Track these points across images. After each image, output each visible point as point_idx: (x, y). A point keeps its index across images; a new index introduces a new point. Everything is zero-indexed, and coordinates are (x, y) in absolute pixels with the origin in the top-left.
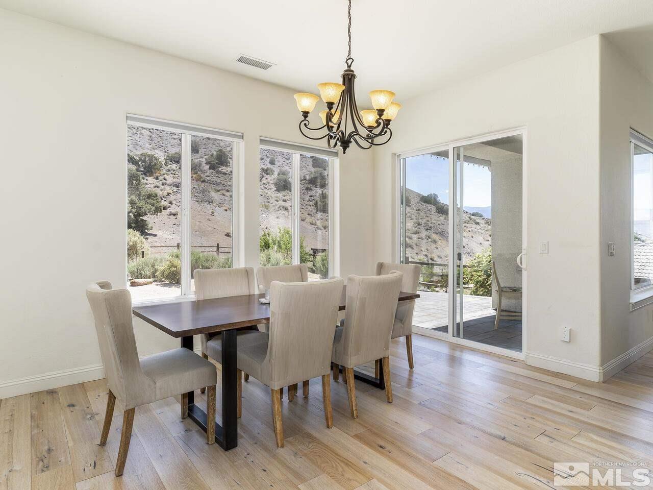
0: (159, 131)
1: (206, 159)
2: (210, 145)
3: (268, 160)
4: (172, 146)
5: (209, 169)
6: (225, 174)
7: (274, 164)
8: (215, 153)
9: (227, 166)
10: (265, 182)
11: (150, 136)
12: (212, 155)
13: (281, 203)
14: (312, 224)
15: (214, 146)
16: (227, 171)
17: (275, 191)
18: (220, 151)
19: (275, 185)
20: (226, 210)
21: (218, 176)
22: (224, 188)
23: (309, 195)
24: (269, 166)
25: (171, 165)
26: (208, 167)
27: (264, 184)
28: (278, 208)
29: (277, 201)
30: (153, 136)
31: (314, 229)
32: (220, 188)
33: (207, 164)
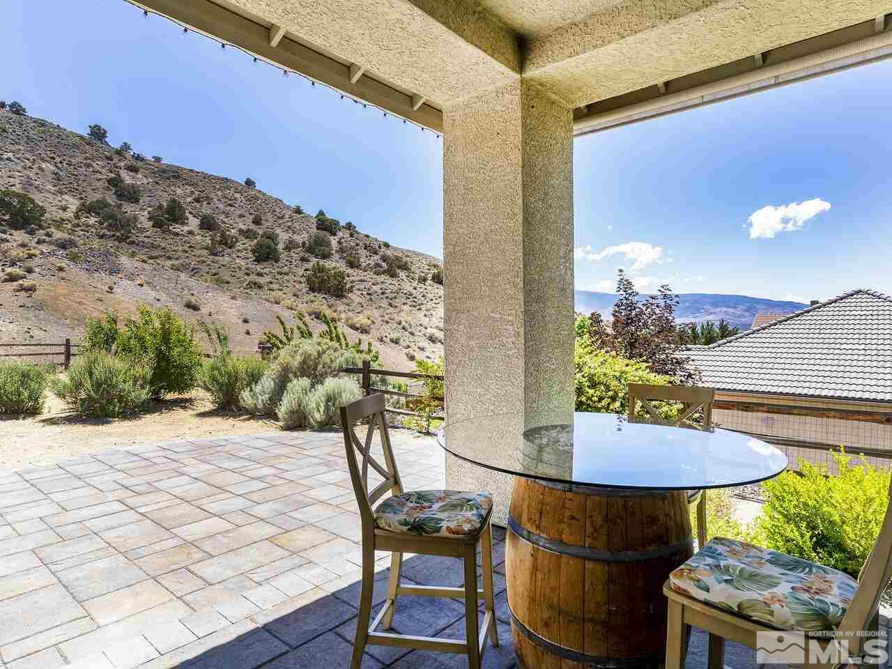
0: (72, 167)
1: (149, 213)
2: (159, 192)
3: (251, 217)
4: (93, 190)
5: (153, 227)
6: (177, 234)
7: (260, 224)
8: (165, 204)
9: (183, 224)
10: (240, 248)
11: (56, 174)
12: (160, 207)
13: (253, 278)
14: (291, 309)
15: (165, 194)
16: (182, 231)
17: (254, 261)
18: (174, 201)
19: (254, 254)
20: (141, 285)
21: (163, 238)
22: (164, 253)
23: (304, 268)
24: (252, 227)
25: (87, 217)
26: (151, 223)
27: (239, 251)
28: (247, 285)
29: (248, 274)
30: (61, 173)
31: (292, 316)
32: (157, 254)
33: (150, 219)
